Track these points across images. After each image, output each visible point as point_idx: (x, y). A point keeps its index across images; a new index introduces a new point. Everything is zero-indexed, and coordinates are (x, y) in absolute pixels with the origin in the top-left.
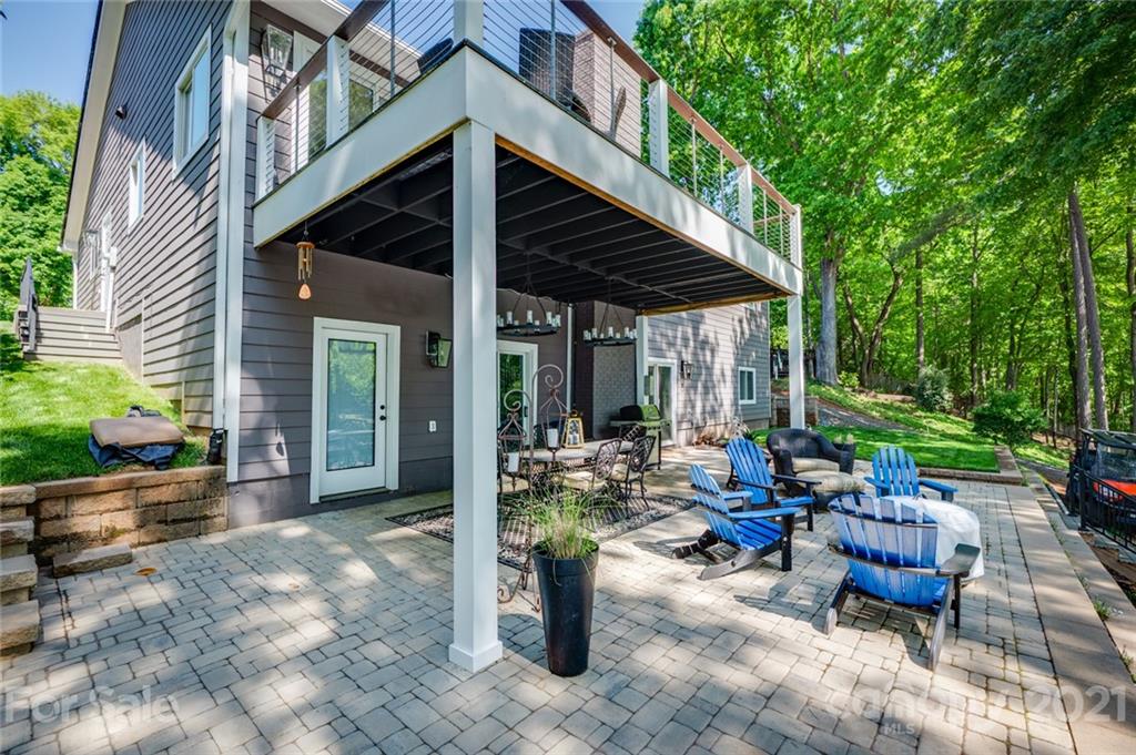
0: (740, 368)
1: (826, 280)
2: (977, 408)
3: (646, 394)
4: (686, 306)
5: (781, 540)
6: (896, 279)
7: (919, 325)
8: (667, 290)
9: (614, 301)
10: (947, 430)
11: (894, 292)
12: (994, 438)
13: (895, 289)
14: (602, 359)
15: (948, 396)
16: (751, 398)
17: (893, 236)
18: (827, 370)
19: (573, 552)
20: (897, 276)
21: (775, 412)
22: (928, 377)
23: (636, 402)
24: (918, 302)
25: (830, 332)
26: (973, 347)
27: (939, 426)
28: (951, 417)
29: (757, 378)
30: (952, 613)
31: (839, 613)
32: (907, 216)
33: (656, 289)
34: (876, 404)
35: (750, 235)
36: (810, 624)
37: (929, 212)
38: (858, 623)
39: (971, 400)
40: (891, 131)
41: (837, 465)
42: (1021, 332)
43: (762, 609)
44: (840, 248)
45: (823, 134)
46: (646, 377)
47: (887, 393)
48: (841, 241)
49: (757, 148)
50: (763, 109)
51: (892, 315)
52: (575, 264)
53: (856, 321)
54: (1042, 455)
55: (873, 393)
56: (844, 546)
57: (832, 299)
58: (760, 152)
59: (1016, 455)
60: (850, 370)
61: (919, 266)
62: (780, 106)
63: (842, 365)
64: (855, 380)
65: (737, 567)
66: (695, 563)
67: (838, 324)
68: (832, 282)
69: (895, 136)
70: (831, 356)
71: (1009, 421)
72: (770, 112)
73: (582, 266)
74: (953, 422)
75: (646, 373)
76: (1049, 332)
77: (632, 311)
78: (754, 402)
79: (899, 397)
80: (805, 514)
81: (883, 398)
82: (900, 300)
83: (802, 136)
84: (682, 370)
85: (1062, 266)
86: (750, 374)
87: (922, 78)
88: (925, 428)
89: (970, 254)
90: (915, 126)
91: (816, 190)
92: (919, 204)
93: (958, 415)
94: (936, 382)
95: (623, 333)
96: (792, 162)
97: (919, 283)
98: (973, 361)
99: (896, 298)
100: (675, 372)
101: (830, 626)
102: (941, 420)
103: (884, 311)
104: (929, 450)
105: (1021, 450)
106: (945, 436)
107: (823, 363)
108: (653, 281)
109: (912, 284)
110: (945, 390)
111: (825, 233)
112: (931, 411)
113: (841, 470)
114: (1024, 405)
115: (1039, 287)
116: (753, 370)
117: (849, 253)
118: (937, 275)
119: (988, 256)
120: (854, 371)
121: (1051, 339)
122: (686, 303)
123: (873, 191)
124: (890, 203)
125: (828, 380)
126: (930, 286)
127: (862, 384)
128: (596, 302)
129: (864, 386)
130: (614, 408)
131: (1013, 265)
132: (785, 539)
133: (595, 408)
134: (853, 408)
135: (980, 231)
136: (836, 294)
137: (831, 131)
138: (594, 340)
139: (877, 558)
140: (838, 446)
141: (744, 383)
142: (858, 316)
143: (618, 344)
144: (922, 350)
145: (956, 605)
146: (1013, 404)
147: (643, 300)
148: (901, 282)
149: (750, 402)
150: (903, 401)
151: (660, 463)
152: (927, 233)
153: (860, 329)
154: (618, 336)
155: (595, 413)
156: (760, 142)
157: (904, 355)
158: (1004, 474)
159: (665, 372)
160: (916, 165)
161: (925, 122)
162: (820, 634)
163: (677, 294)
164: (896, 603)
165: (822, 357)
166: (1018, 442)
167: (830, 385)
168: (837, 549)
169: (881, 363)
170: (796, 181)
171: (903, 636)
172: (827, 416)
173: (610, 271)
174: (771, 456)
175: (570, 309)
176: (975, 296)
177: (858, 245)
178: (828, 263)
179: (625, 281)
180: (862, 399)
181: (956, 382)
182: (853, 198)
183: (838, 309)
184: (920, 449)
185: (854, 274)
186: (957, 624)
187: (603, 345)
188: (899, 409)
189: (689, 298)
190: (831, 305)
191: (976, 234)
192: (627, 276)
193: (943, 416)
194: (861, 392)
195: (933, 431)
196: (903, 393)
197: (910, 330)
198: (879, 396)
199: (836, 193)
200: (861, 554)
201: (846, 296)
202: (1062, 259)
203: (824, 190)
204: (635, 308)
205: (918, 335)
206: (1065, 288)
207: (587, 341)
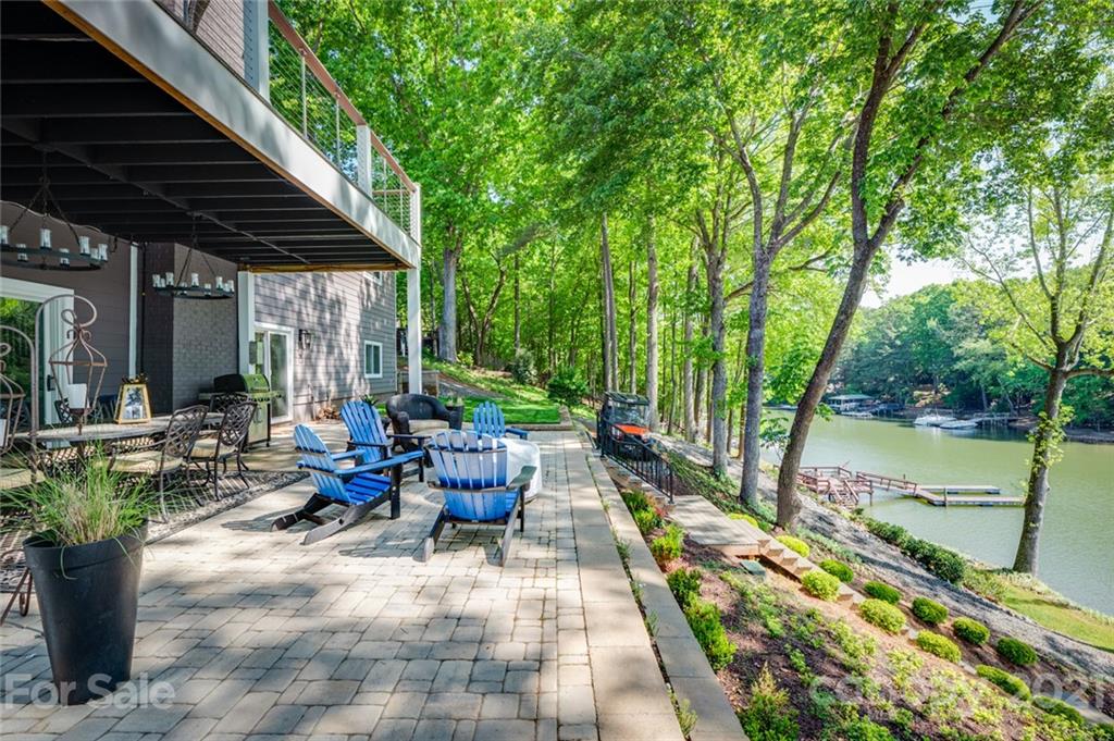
0: (367, 342)
1: (448, 268)
2: (551, 381)
3: (251, 362)
4: (302, 267)
5: (390, 489)
6: (502, 277)
7: (516, 317)
8: (279, 243)
9: (202, 247)
10: (532, 397)
11: (500, 286)
12: (561, 403)
13: (501, 284)
14: (184, 316)
15: (534, 372)
16: (377, 371)
17: (498, 239)
18: (448, 350)
19: (100, 534)
20: (502, 273)
21: (401, 386)
22: (521, 357)
23: (238, 371)
24: (516, 298)
25: (451, 316)
26: (550, 335)
27: (526, 395)
28: (536, 388)
29: (383, 352)
30: (519, 521)
31: (436, 541)
32: (509, 224)
33: (262, 239)
34: (485, 379)
35: (369, 198)
36: (411, 558)
37: (523, 223)
38: (452, 547)
39: (549, 375)
40: (499, 150)
41: (447, 423)
42: (577, 326)
43: (368, 556)
44: (460, 242)
45: (446, 134)
46: (251, 343)
47: (494, 370)
48: (460, 235)
49: (385, 126)
50: (393, 91)
51: (498, 306)
52: (138, 184)
53: (472, 308)
54: (585, 413)
55: (483, 370)
56: (440, 480)
57: (453, 285)
58: (389, 132)
59: (572, 414)
60: (467, 350)
61: (517, 268)
62: (409, 95)
63: (460, 346)
64: (469, 359)
65: (345, 524)
66: (300, 530)
67: (458, 310)
68: (453, 270)
69: (501, 155)
70: (452, 337)
71: (569, 390)
72: (400, 97)
73: (149, 189)
74: (537, 392)
75: (252, 338)
76: (592, 328)
77: (234, 265)
78: (380, 375)
79: (501, 373)
80: (417, 467)
81: (490, 374)
82: (504, 295)
83: (427, 131)
84: (300, 339)
85: (599, 281)
86: (377, 348)
87: (520, 112)
88: (517, 396)
89: (549, 265)
90: (515, 151)
91: (440, 183)
92: (518, 217)
93: (540, 387)
94: (527, 362)
95: (214, 283)
96: (418, 152)
97: (517, 281)
98: (551, 346)
99: (501, 293)
100: (290, 343)
101: (427, 554)
102: (529, 390)
103: (493, 302)
104: (519, 411)
105: (575, 410)
106: (529, 401)
107: (445, 343)
108: (257, 229)
109: (513, 281)
110: (531, 367)
111: (446, 223)
112: (523, 383)
113: (450, 427)
114: (577, 377)
115: (587, 294)
116: (380, 344)
117: (466, 248)
118: (530, 277)
119: (560, 267)
120: (470, 351)
121: (592, 332)
122: (302, 263)
123: (484, 197)
124: (496, 209)
125: (449, 359)
126: (524, 286)
127: (475, 363)
128: (177, 246)
129: (477, 364)
130: (205, 379)
131: (573, 276)
132: (394, 488)
133: (175, 379)
134: (466, 381)
135: (556, 248)
136: (456, 283)
137: (452, 134)
138: (169, 288)
139: (466, 486)
140: (450, 408)
141: (371, 357)
142: (474, 305)
143: (208, 297)
144: (518, 336)
145: (521, 515)
146: (571, 377)
147: (247, 252)
148: (504, 278)
149: (377, 376)
150: (505, 377)
151: (269, 439)
152: (521, 240)
153: (475, 315)
154: (208, 286)
155: (175, 383)
156: (389, 122)
157: (507, 340)
158: (563, 424)
159: (278, 340)
160: (515, 184)
161: (522, 149)
162: (418, 563)
163: (291, 251)
164: (481, 522)
165: (444, 337)
166: (573, 404)
167: (450, 362)
168: (434, 484)
169: (491, 345)
170: (422, 171)
171: (485, 548)
172: (446, 389)
173: (195, 204)
174: (390, 420)
175: (134, 251)
176: (552, 297)
177: (472, 240)
178: (449, 253)
179: (218, 222)
180: (474, 375)
181: (540, 363)
182: (469, 199)
183: (457, 297)
184: (512, 411)
185: (470, 268)
186: (522, 530)
187: (183, 295)
188: (501, 383)
189: (306, 257)
190: (451, 291)
191: (553, 250)
192: (221, 216)
193: (529, 387)
194: (474, 369)
195: (522, 398)
196: (505, 370)
197: (511, 320)
198: (487, 372)
199: (456, 192)
200: (454, 485)
201: (464, 285)
202: (599, 276)
203: (446, 186)
204: (237, 261)
205: (516, 325)
206: (600, 298)
207: (157, 289)
